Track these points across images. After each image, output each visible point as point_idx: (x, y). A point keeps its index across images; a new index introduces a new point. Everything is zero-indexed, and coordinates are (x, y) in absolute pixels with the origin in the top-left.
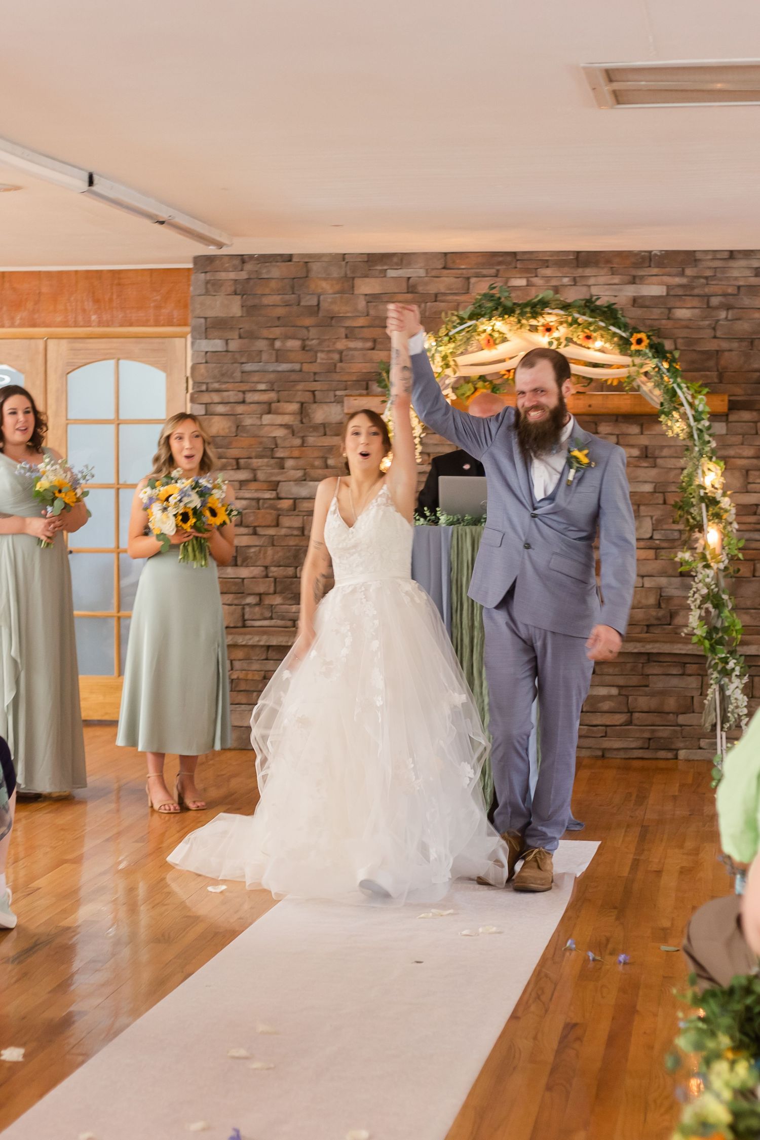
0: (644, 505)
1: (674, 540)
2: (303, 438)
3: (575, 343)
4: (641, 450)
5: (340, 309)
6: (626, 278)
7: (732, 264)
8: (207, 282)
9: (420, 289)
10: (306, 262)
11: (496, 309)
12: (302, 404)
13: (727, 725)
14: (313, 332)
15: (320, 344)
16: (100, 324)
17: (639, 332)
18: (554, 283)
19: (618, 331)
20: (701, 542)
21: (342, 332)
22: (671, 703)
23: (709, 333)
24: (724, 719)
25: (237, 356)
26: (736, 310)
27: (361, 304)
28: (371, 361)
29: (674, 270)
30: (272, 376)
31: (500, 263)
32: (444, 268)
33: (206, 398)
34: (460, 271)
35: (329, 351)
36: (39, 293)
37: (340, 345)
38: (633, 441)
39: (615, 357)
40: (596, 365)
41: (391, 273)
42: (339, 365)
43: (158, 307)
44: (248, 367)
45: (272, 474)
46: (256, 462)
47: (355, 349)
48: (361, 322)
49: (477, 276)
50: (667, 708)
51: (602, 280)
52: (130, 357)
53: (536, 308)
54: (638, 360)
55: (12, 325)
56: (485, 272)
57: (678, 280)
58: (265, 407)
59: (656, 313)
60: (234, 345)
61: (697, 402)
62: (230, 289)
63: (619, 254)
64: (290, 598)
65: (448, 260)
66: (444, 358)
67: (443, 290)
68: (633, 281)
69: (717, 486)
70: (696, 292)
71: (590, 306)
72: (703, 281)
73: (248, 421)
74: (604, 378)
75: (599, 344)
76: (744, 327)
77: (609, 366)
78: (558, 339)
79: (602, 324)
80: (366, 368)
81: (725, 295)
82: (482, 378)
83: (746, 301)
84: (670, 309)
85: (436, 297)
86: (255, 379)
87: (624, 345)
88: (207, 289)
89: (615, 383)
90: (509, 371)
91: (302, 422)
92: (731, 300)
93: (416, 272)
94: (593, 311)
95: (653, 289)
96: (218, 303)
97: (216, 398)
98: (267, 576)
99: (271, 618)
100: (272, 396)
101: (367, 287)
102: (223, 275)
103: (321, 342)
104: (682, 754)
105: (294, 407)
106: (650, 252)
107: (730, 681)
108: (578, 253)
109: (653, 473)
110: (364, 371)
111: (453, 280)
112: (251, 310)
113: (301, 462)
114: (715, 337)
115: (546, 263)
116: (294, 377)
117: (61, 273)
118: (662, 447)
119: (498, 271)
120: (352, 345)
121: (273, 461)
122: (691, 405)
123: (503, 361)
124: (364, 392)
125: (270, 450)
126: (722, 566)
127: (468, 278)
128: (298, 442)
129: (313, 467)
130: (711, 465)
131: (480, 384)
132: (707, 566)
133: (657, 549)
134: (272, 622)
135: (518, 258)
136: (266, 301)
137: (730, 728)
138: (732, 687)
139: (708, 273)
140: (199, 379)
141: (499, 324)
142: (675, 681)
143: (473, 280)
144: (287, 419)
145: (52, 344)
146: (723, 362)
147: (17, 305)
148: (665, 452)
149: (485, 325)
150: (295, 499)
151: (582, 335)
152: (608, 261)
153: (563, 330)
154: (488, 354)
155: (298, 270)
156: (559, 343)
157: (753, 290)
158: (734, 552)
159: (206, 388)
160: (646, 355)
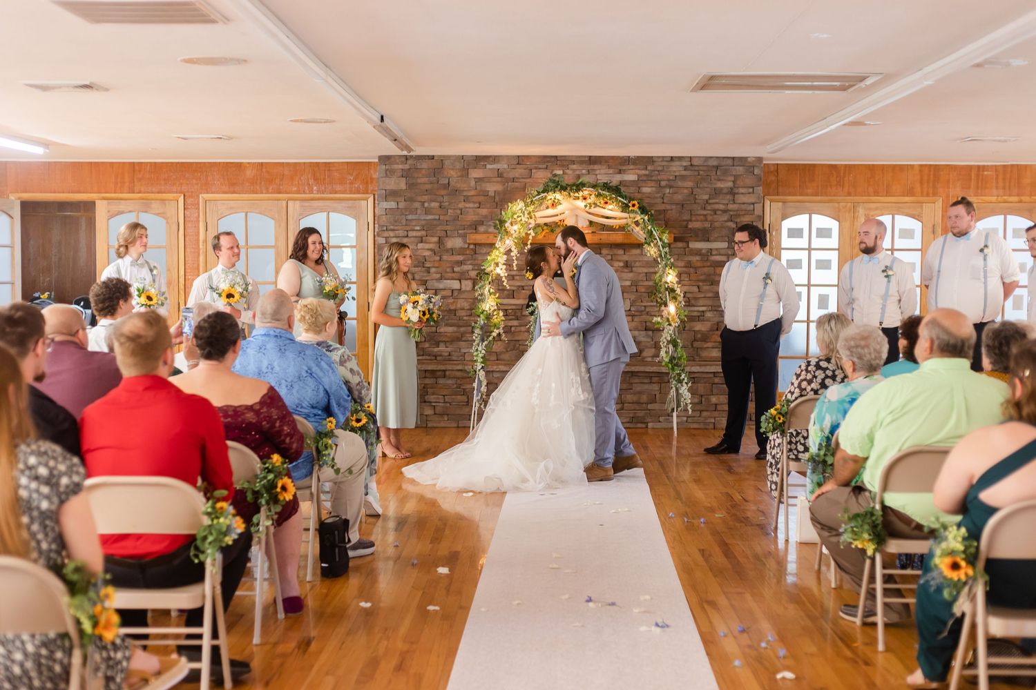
0: (627, 292)
1: (642, 311)
2: (440, 256)
3: (599, 206)
4: (624, 263)
5: (460, 185)
6: (617, 171)
7: (673, 164)
8: (386, 170)
9: (505, 175)
10: (442, 160)
11: (557, 187)
12: (440, 238)
13: (679, 409)
14: (446, 198)
15: (449, 205)
16: (319, 191)
17: (633, 200)
18: (578, 172)
19: (622, 200)
20: (665, 311)
21: (462, 198)
22: (644, 398)
23: (660, 200)
24: (678, 406)
25: (403, 211)
26: (674, 189)
27: (473, 183)
28: (478, 214)
29: (642, 167)
30: (423, 222)
31: (548, 162)
32: (518, 164)
33: (386, 234)
34: (527, 166)
35: (454, 209)
36: (283, 175)
37: (460, 206)
38: (619, 258)
39: (618, 214)
40: (607, 218)
41: (489, 166)
42: (460, 216)
43: (351, 183)
44: (410, 217)
45: (423, 276)
47: (469, 208)
48: (472, 193)
49: (536, 168)
50: (642, 401)
51: (603, 171)
52: (335, 210)
53: (579, 187)
54: (632, 215)
55: (267, 193)
56: (540, 166)
57: (644, 172)
58: (420, 239)
59: (632, 189)
60: (402, 205)
61: (664, 238)
62: (400, 174)
63: (612, 158)
64: (434, 344)
65: (520, 160)
66: (529, 213)
67: (517, 176)
68: (620, 172)
69: (675, 282)
70: (653, 178)
71: (606, 186)
72: (657, 172)
74: (612, 225)
75: (611, 206)
76: (679, 197)
77: (615, 218)
78: (590, 204)
79: (614, 196)
80: (475, 218)
81: (669, 180)
82: (546, 224)
83: (680, 184)
84: (639, 188)
85: (513, 180)
86: (414, 224)
87: (625, 208)
88: (386, 174)
89: (617, 227)
90: (561, 221)
91: (440, 248)
92: (672, 183)
93: (503, 166)
94: (608, 189)
95: (631, 177)
96: (393, 182)
97: (392, 234)
99: (423, 355)
100: (424, 233)
101: (475, 174)
102: (396, 167)
104: (650, 425)
105: (436, 239)
106: (629, 157)
107: (682, 386)
108: (590, 156)
109: (631, 275)
110: (474, 219)
111: (523, 170)
112: (411, 186)
113: (440, 270)
114: (663, 203)
115: (573, 162)
116: (435, 222)
117: (296, 163)
118: (635, 262)
119: (547, 166)
120: (467, 205)
121: (423, 269)
122: (661, 239)
123: (557, 215)
124: (474, 231)
125: (422, 263)
126: (677, 325)
127: (531, 170)
128: (438, 258)
129: (446, 272)
130: (671, 271)
131: (545, 227)
132: (670, 325)
133: (633, 316)
134: (424, 357)
135: (558, 159)
136: (419, 181)
137: (681, 411)
138: (683, 388)
139: (660, 168)
140: (383, 224)
141: (558, 196)
142: (646, 387)
143: (534, 171)
144: (431, 246)
145: (290, 203)
146: (667, 216)
147: (271, 181)
148: (637, 264)
149: (551, 196)
150: (436, 290)
151: (602, 202)
152: (606, 162)
153: (592, 199)
154: (550, 211)
155: (437, 164)
156: (591, 206)
157: (683, 178)
158: (683, 317)
159: (385, 228)
160: (636, 213)
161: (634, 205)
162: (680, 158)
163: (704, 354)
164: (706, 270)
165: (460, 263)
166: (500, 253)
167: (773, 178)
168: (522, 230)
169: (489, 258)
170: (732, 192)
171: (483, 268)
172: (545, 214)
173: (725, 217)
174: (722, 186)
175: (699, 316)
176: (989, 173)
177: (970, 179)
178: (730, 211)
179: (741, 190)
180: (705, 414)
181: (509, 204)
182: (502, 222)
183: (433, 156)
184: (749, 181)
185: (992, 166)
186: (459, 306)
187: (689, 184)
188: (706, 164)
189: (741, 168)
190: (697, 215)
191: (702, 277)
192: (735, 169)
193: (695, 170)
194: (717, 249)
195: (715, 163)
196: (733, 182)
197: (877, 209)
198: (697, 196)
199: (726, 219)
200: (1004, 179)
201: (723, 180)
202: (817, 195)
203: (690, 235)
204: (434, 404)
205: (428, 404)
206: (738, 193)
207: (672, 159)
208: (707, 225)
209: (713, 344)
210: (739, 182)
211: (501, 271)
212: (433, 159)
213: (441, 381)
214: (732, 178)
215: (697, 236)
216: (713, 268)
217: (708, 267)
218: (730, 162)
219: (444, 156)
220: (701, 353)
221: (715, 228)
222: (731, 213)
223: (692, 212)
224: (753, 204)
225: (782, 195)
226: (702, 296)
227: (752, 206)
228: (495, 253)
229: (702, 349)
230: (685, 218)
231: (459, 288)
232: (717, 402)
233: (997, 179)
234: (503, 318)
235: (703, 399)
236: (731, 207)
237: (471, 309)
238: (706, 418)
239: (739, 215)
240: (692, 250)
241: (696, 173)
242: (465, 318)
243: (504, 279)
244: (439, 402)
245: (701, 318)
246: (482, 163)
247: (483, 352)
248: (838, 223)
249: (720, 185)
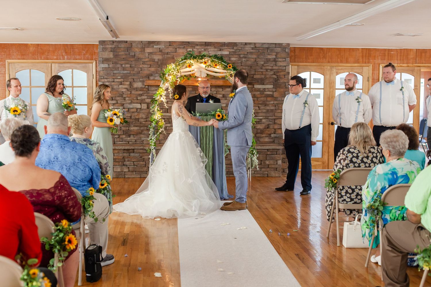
2: (131, 92)
3: (212, 67)
4: (222, 95)
5: (141, 56)
6: (219, 49)
7: (246, 46)
8: (103, 48)
9: (163, 51)
10: (131, 43)
11: (191, 57)
12: (130, 82)
14: (133, 62)
15: (135, 66)
16: (68, 59)
17: (230, 64)
18: (199, 50)
19: (224, 64)
21: (142, 62)
23: (240, 64)
24: (252, 166)
25: (112, 69)
26: (247, 58)
27: (147, 55)
28: (150, 71)
29: (231, 48)
30: (122, 75)
31: (185, 45)
32: (170, 45)
33: (103, 80)
34: (174, 47)
35: (138, 68)
36: (49, 50)
37: (141, 66)
38: (220, 93)
39: (222, 70)
40: (216, 72)
41: (155, 47)
42: (141, 71)
43: (84, 55)
44: (115, 72)
45: (122, 102)
46: (117, 98)
47: (145, 67)
48: (147, 60)
51: (212, 50)
52: (76, 68)
53: (203, 57)
54: (229, 71)
55: (41, 59)
56: (181, 47)
57: (232, 50)
58: (120, 83)
59: (227, 59)
60: (111, 66)
62: (110, 50)
63: (217, 43)
64: (127, 136)
65: (171, 43)
66: (178, 70)
67: (169, 52)
68: (220, 50)
70: (237, 53)
72: (238, 50)
73: (115, 87)
74: (218, 76)
75: (218, 67)
76: (249, 63)
77: (220, 73)
78: (208, 65)
79: (220, 62)
80: (148, 72)
81: (244, 54)
82: (185, 76)
83: (250, 56)
84: (230, 58)
85: (167, 53)
86: (117, 75)
87: (225, 68)
88: (103, 50)
89: (221, 78)
90: (193, 74)
91: (130, 87)
92: (246, 56)
93: (162, 46)
94: (217, 58)
95: (226, 53)
96: (106, 54)
97: (106, 80)
98: (121, 130)
99: (122, 141)
100: (122, 80)
101: (148, 50)
102: (108, 46)
103: (136, 65)
105: (128, 83)
106: (224, 43)
108: (206, 42)
109: (226, 101)
111: (172, 49)
112: (116, 56)
113: (130, 98)
114: (241, 65)
115: (197, 45)
116: (128, 75)
117: (55, 45)
118: (228, 94)
119: (184, 47)
120: (144, 66)
121: (122, 98)
123: (191, 71)
124: (148, 79)
125: (121, 95)
127: (176, 48)
128: (129, 93)
129: (134, 99)
131: (185, 77)
134: (123, 142)
135: (190, 43)
136: (120, 53)
137: (253, 168)
138: (254, 157)
139: (240, 48)
140: (101, 75)
141: (192, 61)
143: (177, 49)
144: (126, 86)
145: (53, 65)
147: (43, 53)
149: (188, 61)
150: (129, 109)
151: (214, 65)
152: (214, 45)
153: (209, 63)
154: (188, 69)
155: (129, 45)
156: (208, 67)
157: (251, 53)
158: (254, 122)
159: (102, 78)
160: (231, 70)
161: (230, 66)
162: (250, 44)
163: (262, 140)
164: (262, 99)
165: (141, 95)
166: (163, 90)
167: (293, 54)
168: (174, 79)
169: (157, 92)
170: (275, 60)
171: (154, 97)
172: (185, 71)
173: (272, 73)
174: (270, 57)
175: (259, 121)
176: (394, 53)
177: (385, 55)
178: (274, 70)
179: (280, 60)
180: (263, 169)
181: (168, 65)
182: (164, 74)
183: (127, 41)
184: (283, 55)
185: (395, 49)
186: (140, 117)
187: (254, 56)
188: (262, 47)
189: (279, 49)
190: (258, 72)
191: (261, 102)
192: (277, 49)
193: (257, 50)
194: (268, 88)
195: (267, 46)
196: (276, 55)
197: (342, 69)
198: (258, 62)
199: (272, 74)
200: (401, 56)
201: (271, 55)
202: (314, 62)
203: (254, 81)
204: (129, 166)
205: (125, 166)
206: (278, 61)
207: (246, 44)
208: (263, 76)
209: (266, 135)
210: (279, 56)
211: (163, 99)
212: (127, 42)
213: (132, 154)
214: (275, 54)
215: (258, 82)
216: (266, 98)
217: (264, 97)
218: (274, 46)
219: (132, 41)
220: (260, 139)
221: (267, 78)
222: (275, 71)
223: (256, 70)
224: (285, 66)
225: (297, 62)
226: (261, 111)
227: (285, 67)
228: (160, 90)
229: (261, 137)
230: (252, 73)
231: (140, 108)
232: (269, 164)
233: (397, 55)
234: (164, 123)
235: (262, 162)
236: (274, 68)
237: (146, 118)
238: (264, 171)
239: (279, 72)
240: (255, 89)
241: (258, 51)
242: (143, 123)
243: (165, 103)
244: (131, 165)
245: (260, 122)
246: (152, 45)
247: (155, 140)
248: (323, 76)
249: (269, 57)
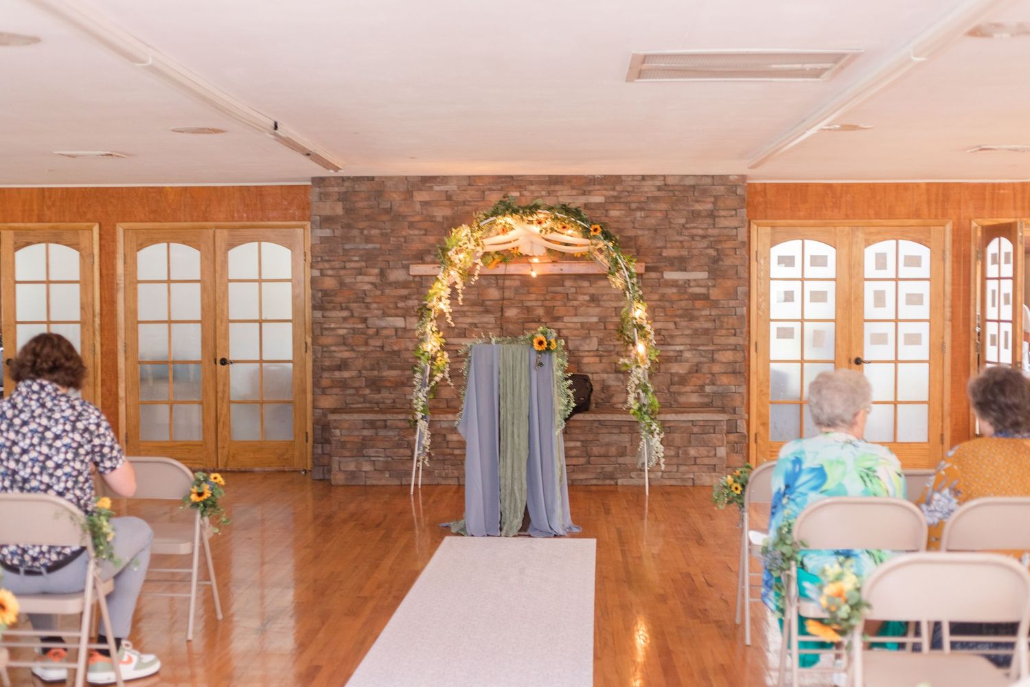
0: (594, 330)
1: (611, 351)
2: (382, 290)
3: (556, 231)
4: (590, 296)
5: (404, 210)
6: (581, 192)
7: (644, 183)
8: (321, 193)
9: (454, 198)
10: (383, 182)
11: (507, 210)
12: (381, 269)
13: (651, 464)
14: (388, 225)
16: (249, 219)
17: (595, 224)
18: (536, 194)
19: (582, 223)
20: (634, 352)
21: (406, 224)
22: (613, 450)
23: (629, 225)
24: (649, 460)
25: (340, 239)
26: (646, 212)
27: (418, 207)
28: (425, 242)
29: (609, 187)
30: (362, 252)
31: (503, 182)
32: (469, 185)
33: (321, 266)
34: (478, 187)
35: (398, 237)
36: (210, 200)
37: (404, 233)
38: (585, 291)
39: (578, 239)
40: (567, 244)
41: (436, 188)
42: (404, 245)
43: (286, 209)
44: (347, 247)
45: (363, 313)
46: (353, 305)
47: (415, 235)
48: (418, 218)
49: (489, 190)
50: (610, 454)
51: (565, 193)
52: (268, 240)
53: (533, 209)
54: (594, 242)
55: (192, 221)
56: (494, 187)
57: (611, 193)
58: (358, 271)
59: (598, 213)
60: (338, 233)
61: (631, 267)
62: (336, 198)
63: (576, 177)
65: (471, 180)
66: (476, 240)
67: (468, 199)
68: (584, 194)
69: (644, 318)
70: (622, 200)
71: (565, 209)
72: (626, 193)
73: (348, 280)
74: (572, 252)
75: (570, 232)
76: (652, 221)
77: (576, 245)
78: (546, 229)
79: (573, 219)
81: (639, 202)
82: (497, 253)
84: (607, 210)
85: (464, 203)
86: (352, 254)
87: (586, 233)
88: (320, 197)
89: (579, 256)
90: (514, 248)
91: (381, 280)
92: (643, 205)
93: (452, 187)
94: (566, 211)
95: (597, 199)
96: (328, 206)
97: (327, 265)
98: (360, 376)
99: (363, 403)
100: (363, 264)
101: (421, 196)
102: (330, 189)
103: (393, 231)
104: (620, 482)
105: (376, 271)
106: (594, 176)
107: (653, 437)
108: (551, 176)
109: (597, 310)
110: (420, 248)
111: (474, 192)
112: (349, 211)
114: (634, 228)
115: (531, 183)
116: (376, 252)
117: (222, 188)
118: (603, 295)
119: (502, 187)
120: (411, 232)
121: (363, 305)
122: (627, 269)
123: (510, 242)
124: (420, 261)
125: (361, 298)
126: (647, 367)
127: (484, 192)
128: (379, 293)
129: (388, 308)
130: (639, 306)
131: (496, 257)
132: (638, 367)
133: (600, 356)
134: (364, 405)
135: (514, 179)
136: (358, 205)
137: (653, 465)
138: (654, 440)
139: (630, 189)
140: (315, 254)
141: (509, 220)
142: (615, 437)
143: (487, 193)
144: (372, 279)
145: (218, 232)
146: (639, 243)
147: (196, 208)
148: (605, 298)
149: (501, 220)
150: (377, 328)
151: (560, 226)
152: (569, 182)
153: (548, 224)
154: (501, 238)
155: (377, 186)
156: (547, 231)
157: (656, 199)
158: (653, 358)
159: (319, 259)
160: (599, 239)
161: (596, 230)
162: (653, 177)
163: (682, 399)
164: (683, 304)
165: (406, 298)
166: (443, 285)
167: (761, 199)
168: (468, 259)
169: (430, 291)
170: (712, 215)
171: (425, 302)
172: (494, 242)
173: (705, 243)
174: (700, 208)
175: (676, 357)
176: (1006, 191)
177: (985, 199)
178: (710, 236)
179: (722, 213)
180: (682, 468)
181: (453, 230)
182: (445, 250)
183: (373, 177)
184: (731, 202)
185: (1009, 184)
186: (403, 346)
187: (663, 206)
188: (681, 184)
189: (722, 188)
190: (672, 241)
191: (679, 312)
192: (715, 189)
193: (670, 191)
194: (695, 280)
195: (692, 182)
196: (713, 203)
197: (879, 233)
198: (672, 220)
199: (705, 245)
200: (1023, 199)
201: (701, 201)
202: (810, 218)
203: (664, 264)
204: (373, 459)
205: (366, 458)
206: (719, 217)
207: (644, 178)
208: (684, 253)
209: (692, 388)
210: (720, 204)
211: (444, 306)
212: (373, 180)
213: (382, 433)
214: (712, 199)
215: (672, 265)
216: (691, 302)
217: (686, 300)
218: (709, 181)
219: (386, 177)
220: (678, 398)
221: (692, 256)
222: (712, 239)
223: (667, 237)
224: (736, 228)
225: (772, 219)
226: (679, 333)
227: (735, 230)
228: (438, 285)
229: (680, 394)
230: (659, 245)
231: (403, 326)
232: (696, 455)
233: (1015, 198)
234: (449, 361)
235: (681, 452)
236: (711, 231)
238: (684, 473)
239: (720, 241)
240: (666, 281)
241: (671, 194)
242: (410, 360)
243: (448, 315)
244: (379, 457)
245: (679, 358)
246: (429, 185)
247: (424, 399)
248: (834, 250)
249: (698, 207)
